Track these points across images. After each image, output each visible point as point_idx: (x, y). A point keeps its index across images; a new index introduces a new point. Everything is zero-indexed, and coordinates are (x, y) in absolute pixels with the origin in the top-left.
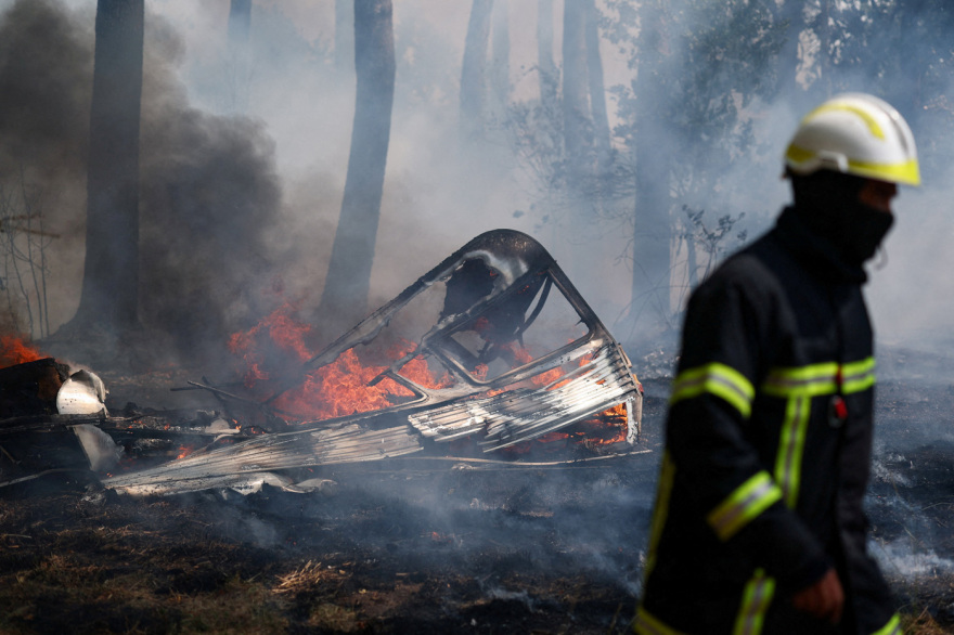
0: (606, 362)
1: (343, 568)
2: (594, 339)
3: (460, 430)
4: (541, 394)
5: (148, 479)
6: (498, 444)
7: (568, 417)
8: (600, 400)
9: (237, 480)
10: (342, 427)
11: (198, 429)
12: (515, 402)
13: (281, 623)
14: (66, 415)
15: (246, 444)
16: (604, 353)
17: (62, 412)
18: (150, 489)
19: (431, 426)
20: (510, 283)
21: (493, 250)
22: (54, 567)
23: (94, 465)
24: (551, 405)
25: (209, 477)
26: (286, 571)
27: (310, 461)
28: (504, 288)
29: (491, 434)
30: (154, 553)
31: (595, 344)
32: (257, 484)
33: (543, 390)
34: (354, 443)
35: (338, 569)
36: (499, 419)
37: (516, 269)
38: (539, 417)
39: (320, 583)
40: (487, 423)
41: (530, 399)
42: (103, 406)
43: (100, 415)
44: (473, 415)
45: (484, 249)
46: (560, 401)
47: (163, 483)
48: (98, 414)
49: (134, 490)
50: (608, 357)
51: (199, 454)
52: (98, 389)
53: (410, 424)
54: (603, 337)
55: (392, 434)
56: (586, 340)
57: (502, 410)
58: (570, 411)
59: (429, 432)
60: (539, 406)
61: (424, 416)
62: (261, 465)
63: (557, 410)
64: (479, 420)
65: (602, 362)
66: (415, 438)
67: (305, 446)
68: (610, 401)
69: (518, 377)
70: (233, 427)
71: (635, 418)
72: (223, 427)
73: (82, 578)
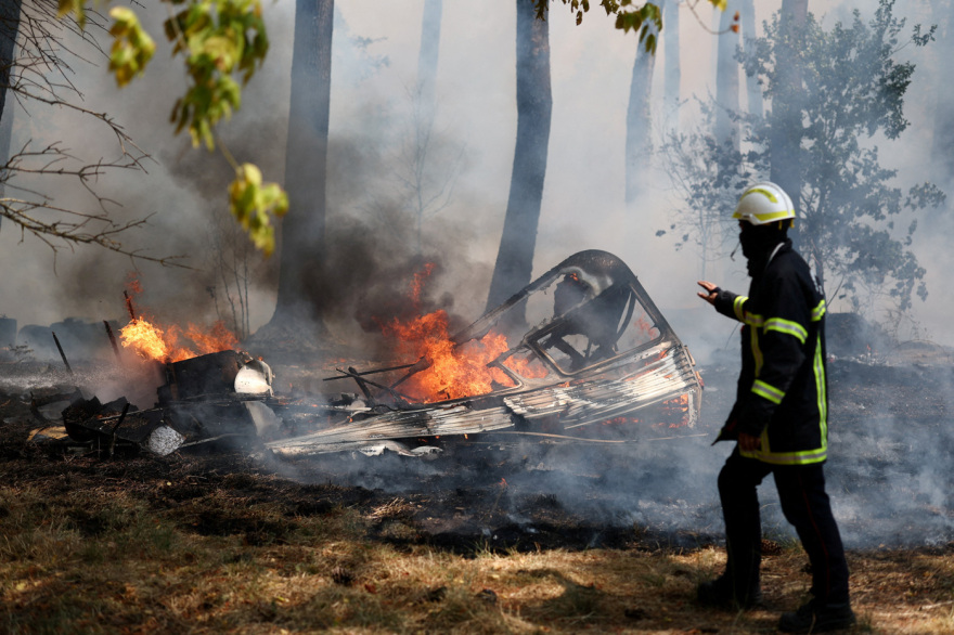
0: (672, 361)
1: (421, 504)
2: (664, 341)
3: (546, 410)
4: (617, 384)
5: (299, 443)
6: (575, 423)
7: (637, 403)
8: (666, 390)
9: (364, 446)
10: (452, 407)
11: (341, 407)
12: (593, 390)
13: (361, 533)
14: (241, 394)
15: (376, 419)
16: (672, 352)
17: (238, 391)
18: (298, 450)
19: (522, 406)
20: (597, 293)
21: (583, 267)
22: (218, 496)
23: (259, 431)
24: (623, 394)
25: (344, 442)
26: (379, 504)
27: (424, 432)
28: (593, 297)
29: (571, 414)
30: (290, 491)
31: (664, 345)
32: (379, 449)
33: (618, 381)
34: (461, 420)
35: (416, 505)
36: (579, 403)
37: (602, 283)
38: (611, 403)
39: (401, 512)
40: (569, 405)
41: (607, 388)
42: (270, 387)
43: (267, 394)
44: (558, 399)
45: (577, 266)
46: (631, 391)
47: (309, 446)
48: (265, 394)
49: (286, 451)
50: (675, 356)
51: (339, 426)
52: (267, 374)
53: (505, 405)
54: (672, 340)
55: (489, 414)
56: (657, 342)
57: (582, 396)
58: (639, 399)
59: (518, 410)
60: (613, 394)
61: (517, 398)
62: (385, 435)
63: (628, 398)
64: (562, 403)
65: (669, 360)
66: (508, 416)
67: (422, 421)
68: (674, 392)
69: (598, 370)
70: (367, 406)
71: (695, 408)
72: (361, 406)
73: (236, 504)
